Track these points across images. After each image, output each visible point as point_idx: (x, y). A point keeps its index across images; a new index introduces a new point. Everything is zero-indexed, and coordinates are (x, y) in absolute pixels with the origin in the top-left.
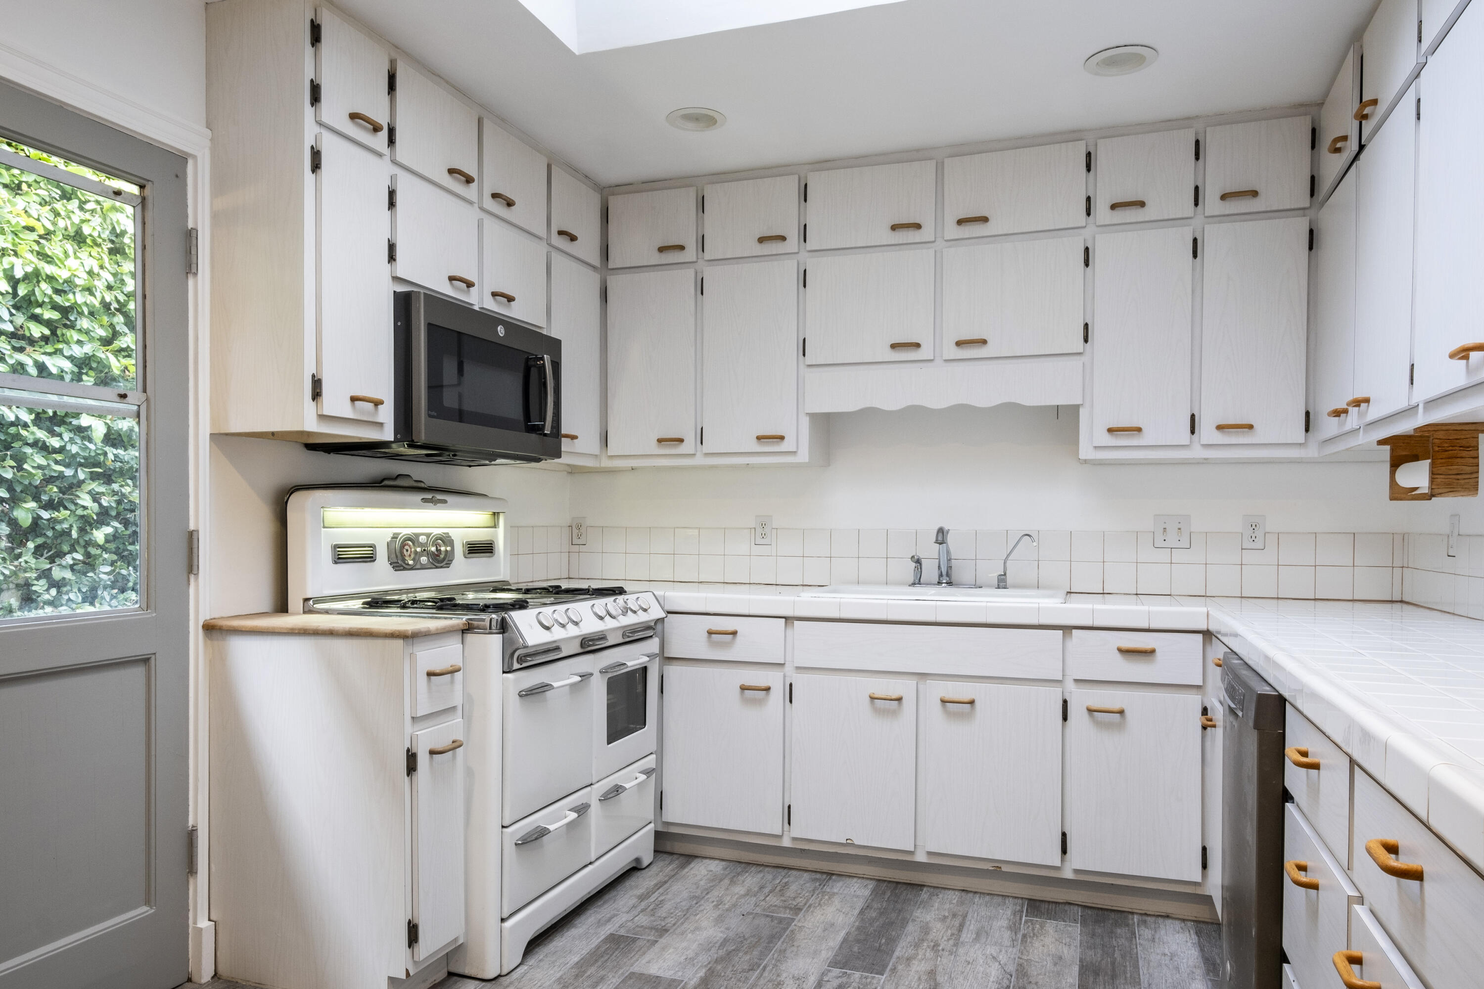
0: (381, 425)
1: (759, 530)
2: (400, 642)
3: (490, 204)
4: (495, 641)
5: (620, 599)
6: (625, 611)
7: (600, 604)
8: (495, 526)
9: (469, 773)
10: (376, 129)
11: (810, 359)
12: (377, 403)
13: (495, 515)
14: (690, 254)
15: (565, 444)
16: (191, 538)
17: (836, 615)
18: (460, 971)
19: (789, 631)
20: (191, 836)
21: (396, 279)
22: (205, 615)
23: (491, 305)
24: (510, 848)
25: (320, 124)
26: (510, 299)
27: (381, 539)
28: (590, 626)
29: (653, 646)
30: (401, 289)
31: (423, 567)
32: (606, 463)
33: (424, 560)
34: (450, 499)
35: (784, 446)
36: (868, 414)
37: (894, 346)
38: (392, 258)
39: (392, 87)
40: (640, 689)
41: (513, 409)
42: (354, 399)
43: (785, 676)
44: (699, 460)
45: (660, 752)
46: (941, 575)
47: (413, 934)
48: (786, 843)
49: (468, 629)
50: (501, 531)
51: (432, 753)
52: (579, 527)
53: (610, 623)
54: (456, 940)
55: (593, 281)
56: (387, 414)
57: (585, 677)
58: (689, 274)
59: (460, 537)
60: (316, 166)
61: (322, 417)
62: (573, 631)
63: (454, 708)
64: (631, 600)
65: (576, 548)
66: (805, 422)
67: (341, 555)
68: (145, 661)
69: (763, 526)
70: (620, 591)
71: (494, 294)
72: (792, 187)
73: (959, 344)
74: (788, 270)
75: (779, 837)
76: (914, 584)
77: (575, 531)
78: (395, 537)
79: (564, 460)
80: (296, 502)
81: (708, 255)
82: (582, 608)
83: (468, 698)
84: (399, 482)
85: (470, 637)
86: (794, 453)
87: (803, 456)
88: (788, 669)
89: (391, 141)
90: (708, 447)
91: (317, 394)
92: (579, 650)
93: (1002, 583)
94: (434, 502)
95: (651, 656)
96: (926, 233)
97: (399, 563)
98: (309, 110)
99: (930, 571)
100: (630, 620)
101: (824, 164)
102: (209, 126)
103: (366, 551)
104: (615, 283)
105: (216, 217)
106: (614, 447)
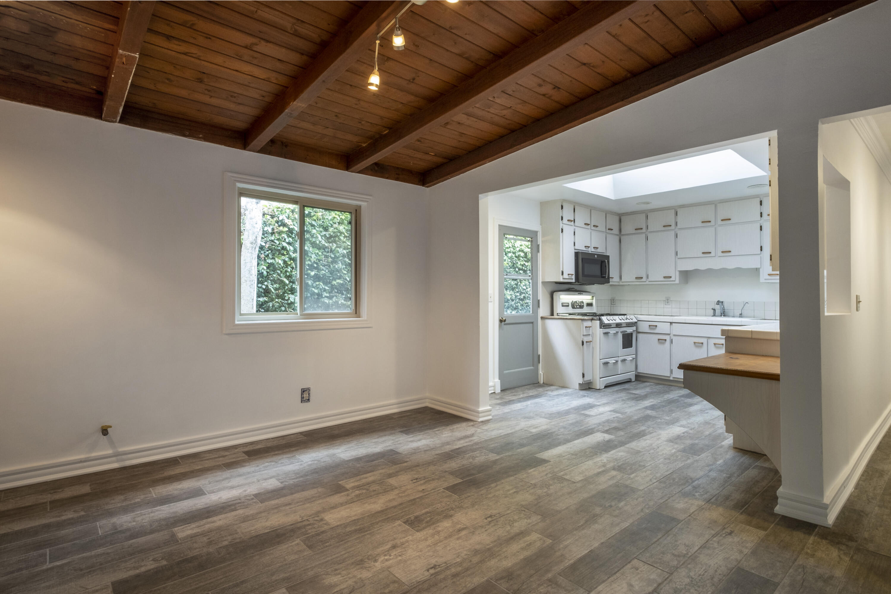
0: (572, 279)
1: (666, 301)
2: (580, 321)
3: (593, 228)
4: (598, 322)
5: (625, 316)
6: (627, 319)
7: (620, 317)
8: (593, 299)
9: (593, 348)
10: (572, 221)
11: (678, 256)
12: (572, 275)
13: (593, 297)
14: (644, 230)
15: (611, 280)
16: (539, 301)
17: (684, 322)
18: (591, 387)
19: (671, 326)
20: (539, 356)
21: (575, 249)
22: (541, 315)
23: (593, 250)
24: (602, 364)
25: (563, 223)
26: (597, 248)
27: (570, 302)
28: (618, 321)
29: (634, 328)
30: (576, 251)
31: (578, 308)
32: (621, 284)
33: (578, 306)
34: (584, 293)
35: (671, 279)
36: (696, 271)
37: (703, 253)
38: (574, 245)
39: (574, 211)
40: (631, 339)
41: (598, 273)
42: (568, 274)
43: (670, 337)
44: (647, 283)
45: (636, 354)
46: (721, 314)
47: (583, 375)
48: (671, 378)
49: (592, 319)
50: (594, 301)
51: (586, 342)
52: (613, 300)
53: (623, 321)
54: (590, 380)
55: (617, 238)
56: (574, 277)
57: (617, 332)
58: (644, 235)
59: (585, 302)
60: (562, 232)
61: (563, 278)
62: (614, 322)
63: (590, 335)
64: (628, 317)
65: (613, 305)
66: (678, 273)
67: (564, 305)
68: (532, 323)
69: (668, 300)
70: (625, 315)
71: (594, 248)
72: (673, 212)
73: (722, 252)
74: (672, 234)
75: (669, 377)
76: (713, 316)
77: (612, 301)
78: (573, 301)
79: (611, 283)
80: (555, 294)
81: (649, 230)
82: (616, 317)
83: (593, 333)
84: (572, 290)
85: (593, 321)
86: (674, 281)
87: (677, 281)
88: (671, 335)
89: (574, 222)
90: (650, 279)
91: (562, 274)
92: (615, 326)
93: (741, 316)
94: (580, 294)
95: (634, 331)
96: (712, 223)
97: (573, 307)
98: (561, 221)
99: (718, 312)
100: (628, 321)
101: (683, 206)
102: (541, 225)
103: (567, 304)
104: (623, 238)
105: (543, 242)
106: (623, 280)
